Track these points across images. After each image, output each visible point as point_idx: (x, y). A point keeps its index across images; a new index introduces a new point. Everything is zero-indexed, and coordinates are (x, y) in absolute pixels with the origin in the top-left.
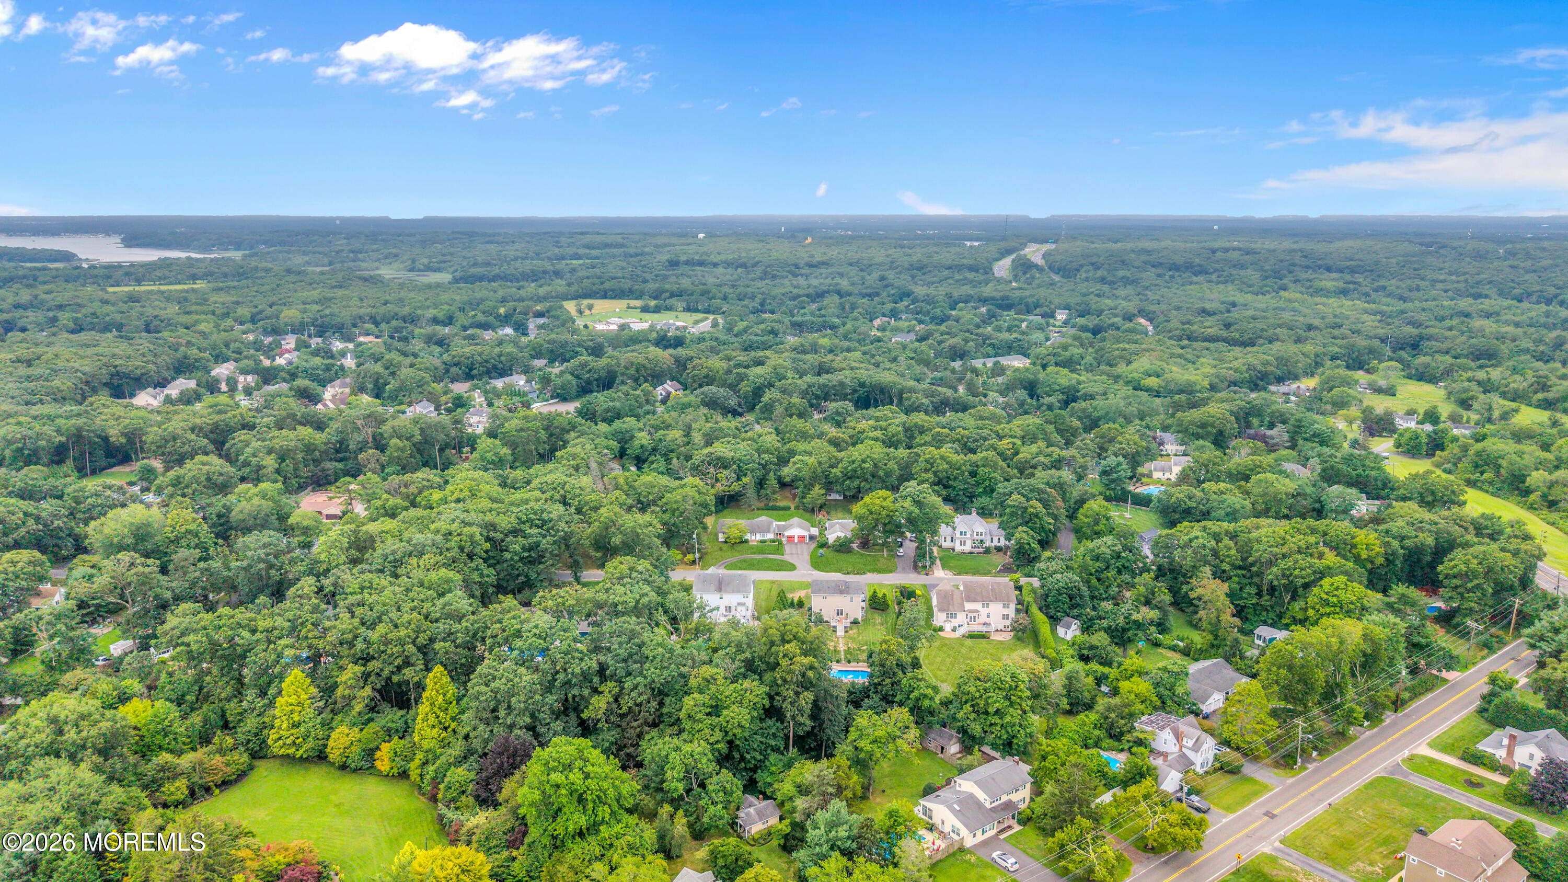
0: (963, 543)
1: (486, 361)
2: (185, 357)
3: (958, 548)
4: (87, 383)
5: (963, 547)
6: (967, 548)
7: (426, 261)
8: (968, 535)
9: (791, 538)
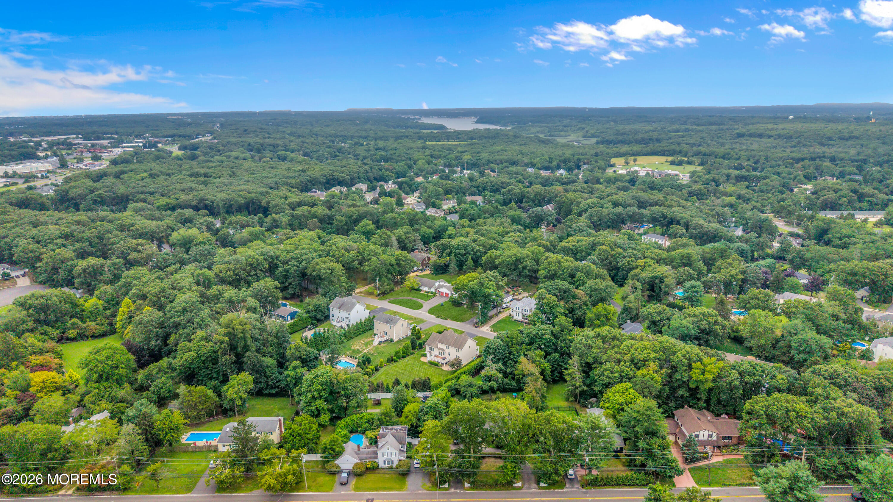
0: (517, 314)
1: (493, 186)
2: (383, 175)
3: (515, 317)
4: (310, 182)
5: (517, 317)
6: (520, 318)
7: (592, 132)
8: (520, 311)
9: (442, 293)
